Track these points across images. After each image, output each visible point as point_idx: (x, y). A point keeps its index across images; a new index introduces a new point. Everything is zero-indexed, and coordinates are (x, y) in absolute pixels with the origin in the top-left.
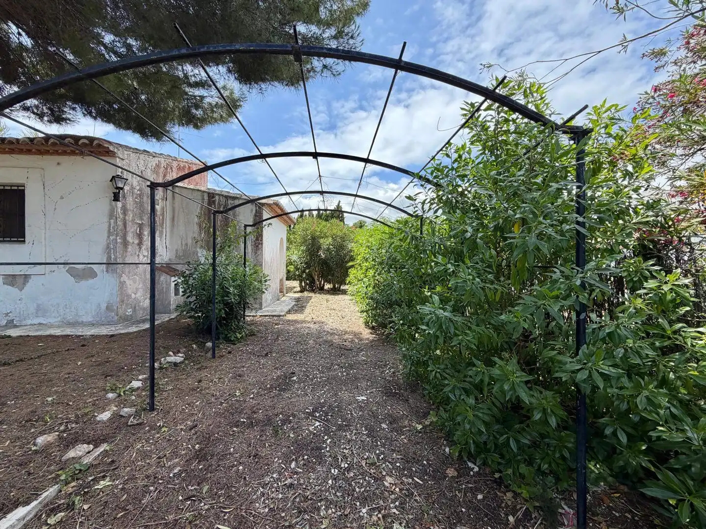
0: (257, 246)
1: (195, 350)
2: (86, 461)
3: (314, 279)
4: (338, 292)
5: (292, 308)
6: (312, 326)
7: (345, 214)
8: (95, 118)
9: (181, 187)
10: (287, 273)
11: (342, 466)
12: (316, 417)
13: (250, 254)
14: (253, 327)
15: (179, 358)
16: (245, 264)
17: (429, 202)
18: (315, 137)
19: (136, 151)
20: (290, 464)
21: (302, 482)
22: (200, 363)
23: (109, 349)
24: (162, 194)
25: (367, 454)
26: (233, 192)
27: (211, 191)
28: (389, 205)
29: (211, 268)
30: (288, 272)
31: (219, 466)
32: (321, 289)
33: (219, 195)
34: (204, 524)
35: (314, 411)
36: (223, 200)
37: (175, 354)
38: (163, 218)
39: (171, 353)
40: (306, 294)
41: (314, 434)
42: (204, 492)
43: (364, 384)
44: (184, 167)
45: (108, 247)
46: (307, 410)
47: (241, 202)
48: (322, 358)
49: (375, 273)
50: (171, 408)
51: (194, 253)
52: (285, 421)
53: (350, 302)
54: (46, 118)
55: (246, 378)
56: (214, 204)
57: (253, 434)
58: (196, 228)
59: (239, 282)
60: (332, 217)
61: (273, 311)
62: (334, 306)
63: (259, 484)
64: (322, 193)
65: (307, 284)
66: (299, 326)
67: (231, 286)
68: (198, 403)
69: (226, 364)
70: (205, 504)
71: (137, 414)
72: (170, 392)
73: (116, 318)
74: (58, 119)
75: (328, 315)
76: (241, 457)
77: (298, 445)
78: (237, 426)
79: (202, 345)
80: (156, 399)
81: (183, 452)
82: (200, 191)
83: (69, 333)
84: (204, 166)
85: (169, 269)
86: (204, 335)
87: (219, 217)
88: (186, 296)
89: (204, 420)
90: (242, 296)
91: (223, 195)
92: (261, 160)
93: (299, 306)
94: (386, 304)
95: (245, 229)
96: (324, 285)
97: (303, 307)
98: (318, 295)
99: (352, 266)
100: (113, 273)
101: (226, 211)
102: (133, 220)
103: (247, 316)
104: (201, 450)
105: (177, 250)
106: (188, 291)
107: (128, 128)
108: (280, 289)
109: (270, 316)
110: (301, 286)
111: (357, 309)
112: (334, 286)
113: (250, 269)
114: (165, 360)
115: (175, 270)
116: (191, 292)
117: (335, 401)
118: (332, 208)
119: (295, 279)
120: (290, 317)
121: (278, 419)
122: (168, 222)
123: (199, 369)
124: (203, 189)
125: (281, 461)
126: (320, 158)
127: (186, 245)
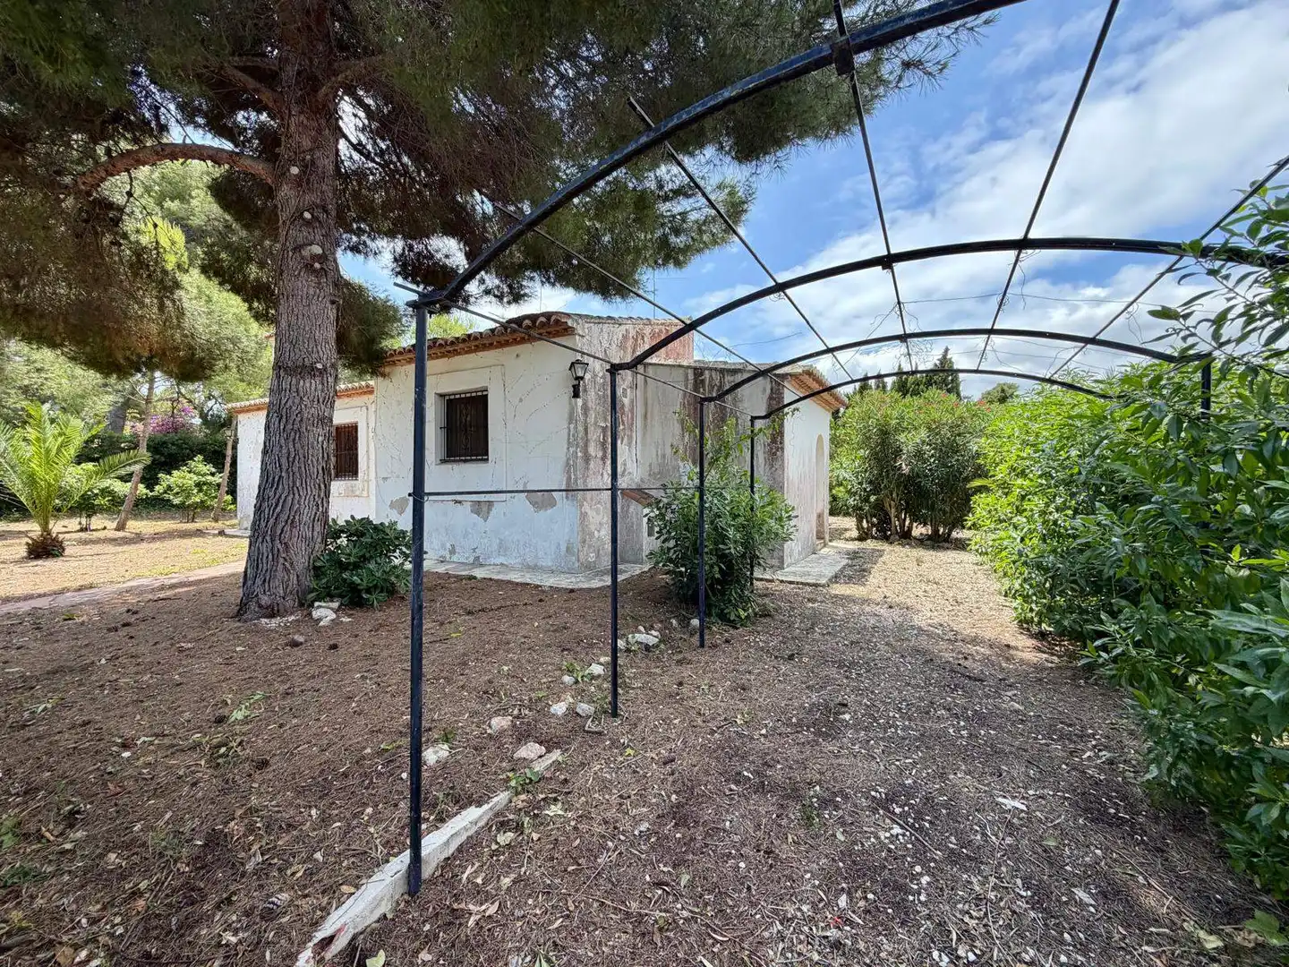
0: (775, 454)
1: (675, 629)
2: (539, 767)
3: (887, 514)
4: (946, 545)
5: (842, 571)
6: (883, 611)
7: (961, 376)
8: (553, 285)
9: (655, 364)
10: (831, 503)
11: (961, 952)
12: (895, 814)
13: (761, 469)
14: (767, 600)
15: (651, 638)
16: (752, 487)
17: (1241, 316)
18: (887, 226)
19: (599, 320)
20: (837, 898)
21: (862, 945)
22: (681, 652)
23: (568, 610)
24: (630, 378)
25: (1032, 952)
26: (733, 361)
27: (697, 365)
28: (1093, 341)
29: (697, 494)
30: (834, 498)
31: (706, 845)
32: (905, 536)
33: (711, 369)
34: (680, 943)
35: (891, 798)
36: (716, 377)
37: (648, 629)
38: (632, 413)
39: (641, 628)
40: (870, 544)
41: (890, 850)
42: (682, 885)
43: (1018, 770)
44: (661, 331)
45: (568, 464)
46: (873, 793)
47: (746, 376)
48: (909, 684)
49: (1047, 505)
50: (640, 719)
51: (674, 468)
52: (825, 803)
53: (976, 568)
54: (505, 300)
55: (753, 694)
56: (704, 387)
57: (765, 806)
58: (677, 428)
59: (741, 520)
60: (929, 384)
61: (804, 574)
62: (936, 575)
63: (775, 912)
64: (904, 338)
65: (873, 525)
66: (856, 609)
67: (730, 526)
68: (676, 721)
69: (721, 661)
70: (683, 908)
71: (596, 718)
72: (639, 692)
73: (577, 565)
74: (517, 297)
75: (921, 594)
76: (743, 844)
77: (854, 862)
78: (737, 783)
79: (685, 622)
80: (621, 699)
81: (654, 800)
82: (682, 366)
83: (529, 581)
84: (683, 325)
85: (639, 494)
86: (687, 604)
87: (711, 408)
88: (662, 538)
89: (685, 754)
90: (748, 544)
91: (716, 369)
92: (776, 295)
93: (857, 569)
94: (1082, 582)
95: (752, 425)
96: (910, 529)
97: (864, 570)
98: (898, 548)
99: (980, 490)
100: (573, 500)
101: (721, 396)
102: (596, 423)
103: (758, 579)
104: (679, 805)
105: (650, 465)
106: (664, 531)
107: (588, 289)
108: (817, 532)
109: (798, 583)
110: (859, 527)
111: (997, 586)
112: (936, 531)
113: (762, 497)
114: (634, 637)
115: (650, 496)
116: (669, 532)
117: (941, 792)
118: (929, 366)
119: (847, 514)
120: (840, 589)
121: (812, 793)
122: (639, 422)
123: (679, 662)
124: (685, 363)
125: (817, 883)
126: (898, 267)
127: (664, 456)
